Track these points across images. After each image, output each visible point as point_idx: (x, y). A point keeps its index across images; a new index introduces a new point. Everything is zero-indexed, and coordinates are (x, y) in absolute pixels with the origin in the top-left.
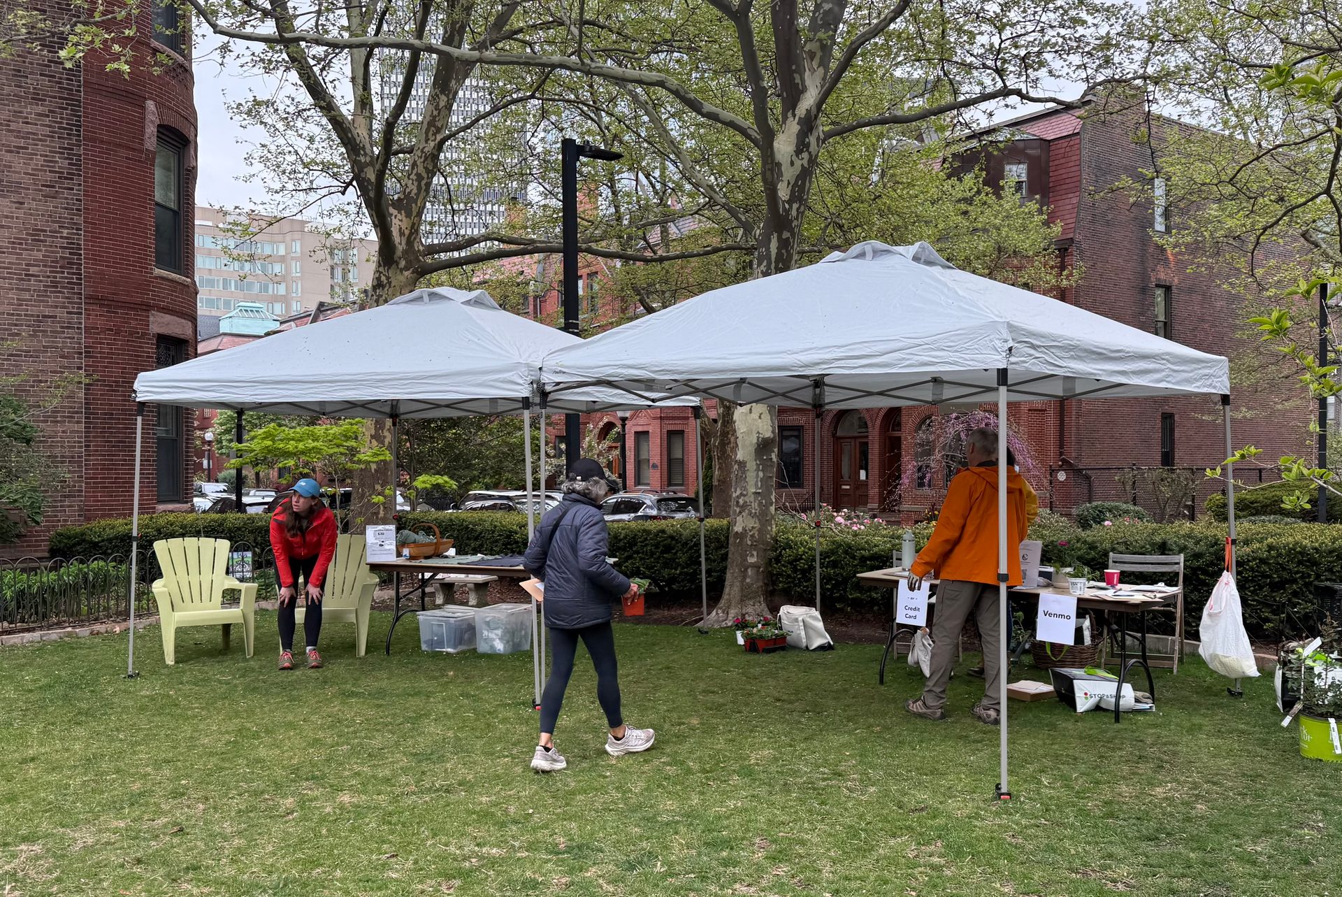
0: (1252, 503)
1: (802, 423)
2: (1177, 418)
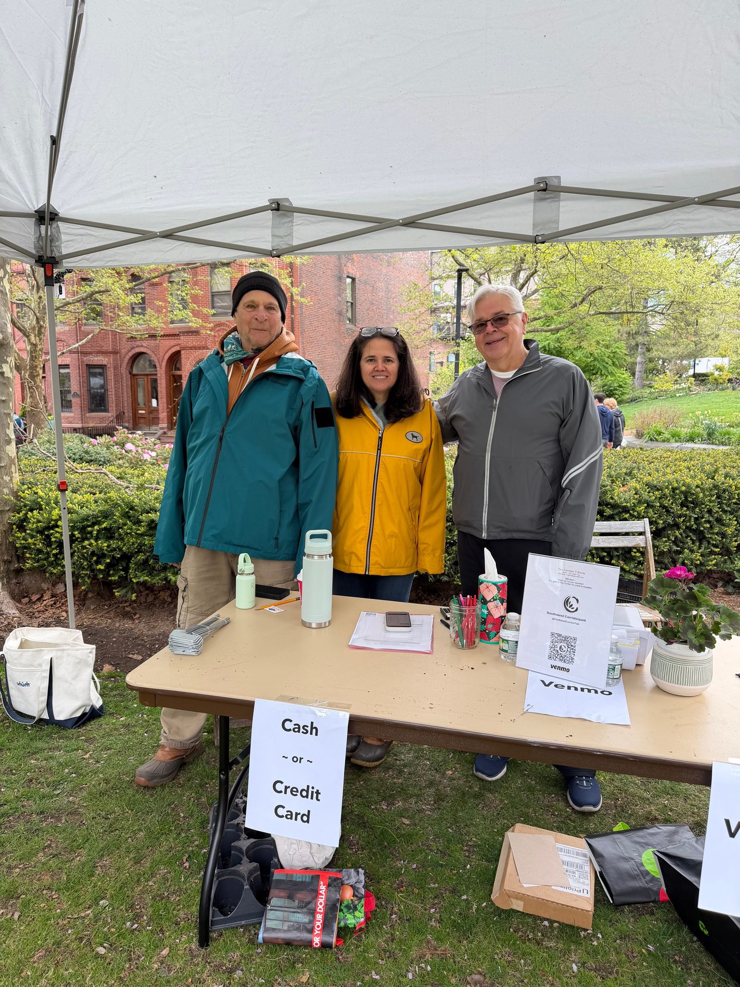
1: (105, 363)
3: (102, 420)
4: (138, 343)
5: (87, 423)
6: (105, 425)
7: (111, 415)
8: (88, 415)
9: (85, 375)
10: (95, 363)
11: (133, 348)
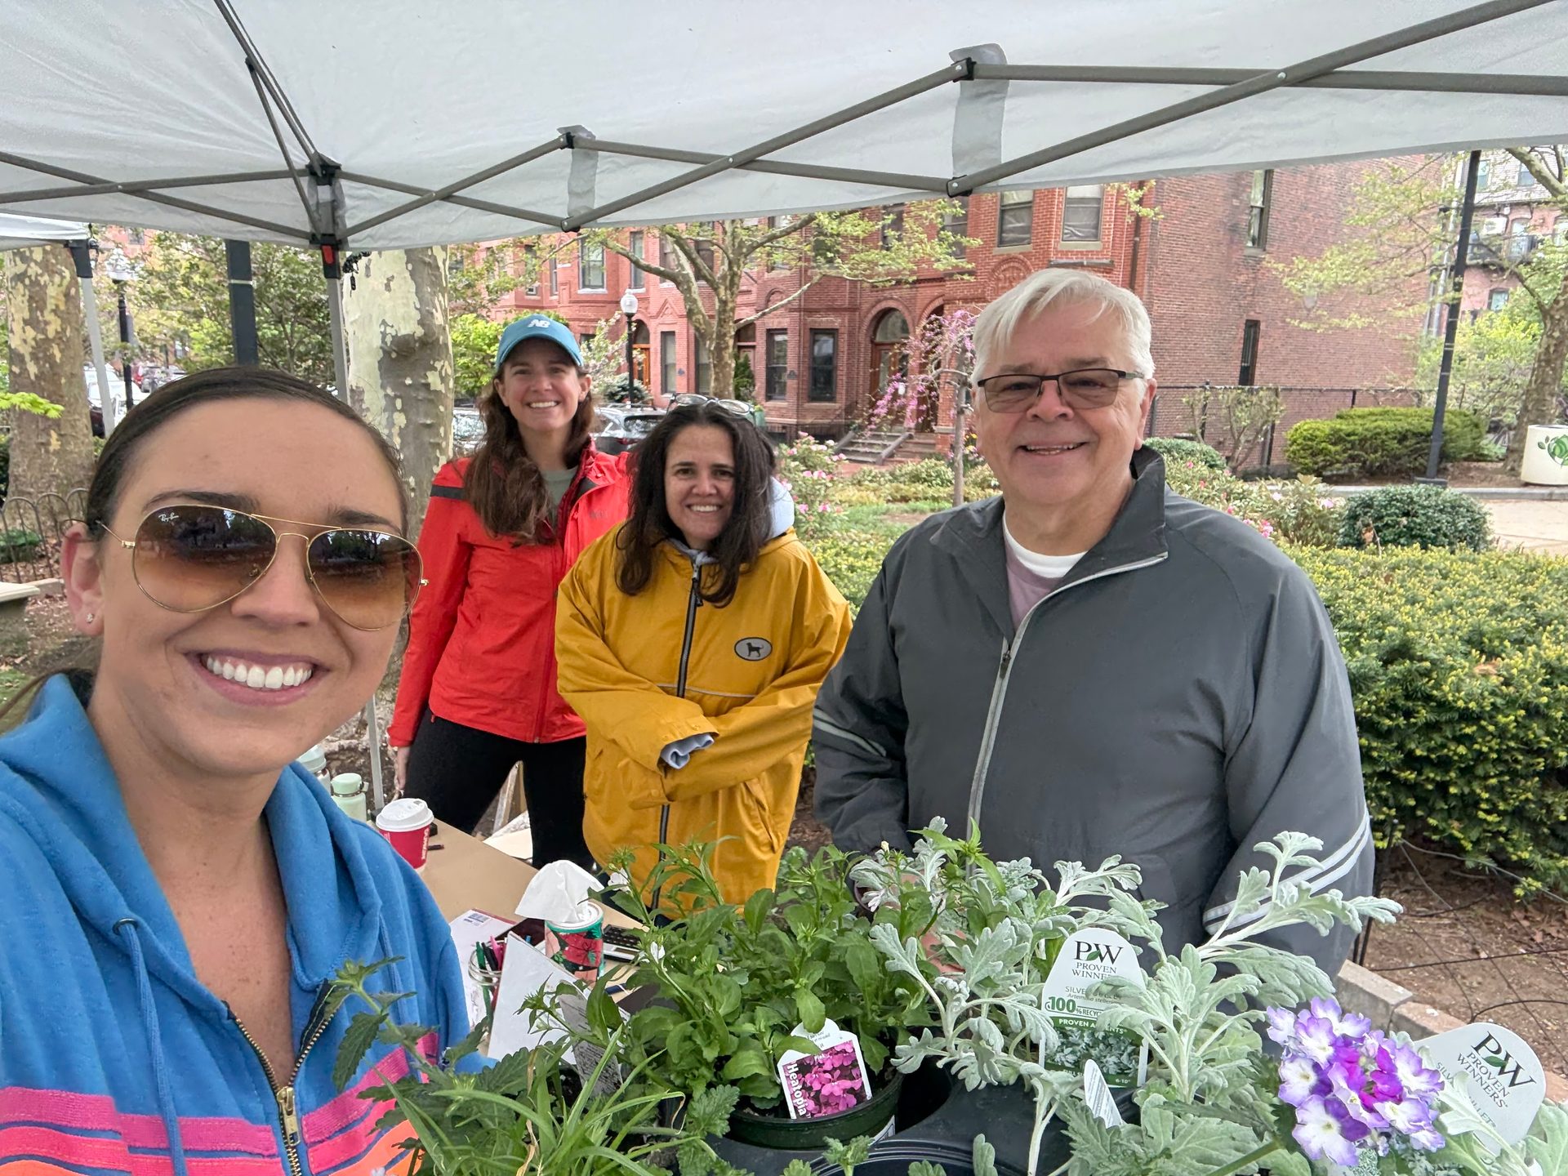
0: (1349, 435)
1: (836, 325)
2: (1263, 326)
3: (826, 413)
4: (887, 294)
5: (804, 417)
6: (826, 421)
7: (838, 405)
8: (807, 405)
9: (807, 345)
10: (823, 326)
11: (879, 301)
